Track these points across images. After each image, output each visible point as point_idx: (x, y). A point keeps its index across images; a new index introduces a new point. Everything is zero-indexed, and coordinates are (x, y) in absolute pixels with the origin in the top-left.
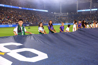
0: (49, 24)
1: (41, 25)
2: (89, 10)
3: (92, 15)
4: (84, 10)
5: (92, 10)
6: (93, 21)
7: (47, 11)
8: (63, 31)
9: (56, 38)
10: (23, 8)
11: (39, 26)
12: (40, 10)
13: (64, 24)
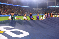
0: (30, 15)
1: (25, 15)
2: (55, 7)
3: (56, 10)
4: (51, 7)
5: (56, 6)
6: (57, 13)
7: (29, 7)
8: (38, 19)
9: (34, 23)
10: (15, 5)
11: (24, 16)
12: (25, 7)
13: (39, 15)
